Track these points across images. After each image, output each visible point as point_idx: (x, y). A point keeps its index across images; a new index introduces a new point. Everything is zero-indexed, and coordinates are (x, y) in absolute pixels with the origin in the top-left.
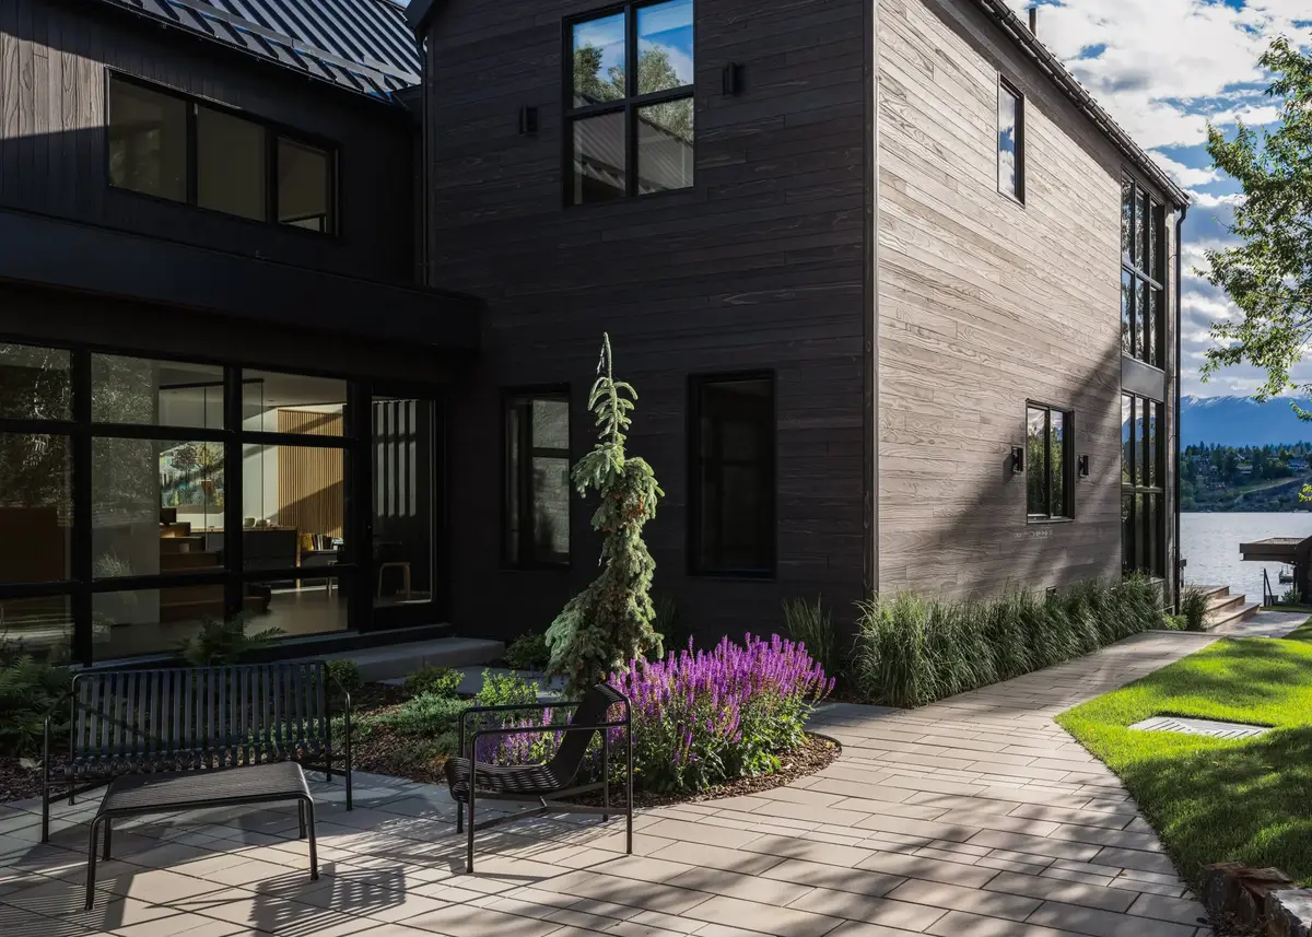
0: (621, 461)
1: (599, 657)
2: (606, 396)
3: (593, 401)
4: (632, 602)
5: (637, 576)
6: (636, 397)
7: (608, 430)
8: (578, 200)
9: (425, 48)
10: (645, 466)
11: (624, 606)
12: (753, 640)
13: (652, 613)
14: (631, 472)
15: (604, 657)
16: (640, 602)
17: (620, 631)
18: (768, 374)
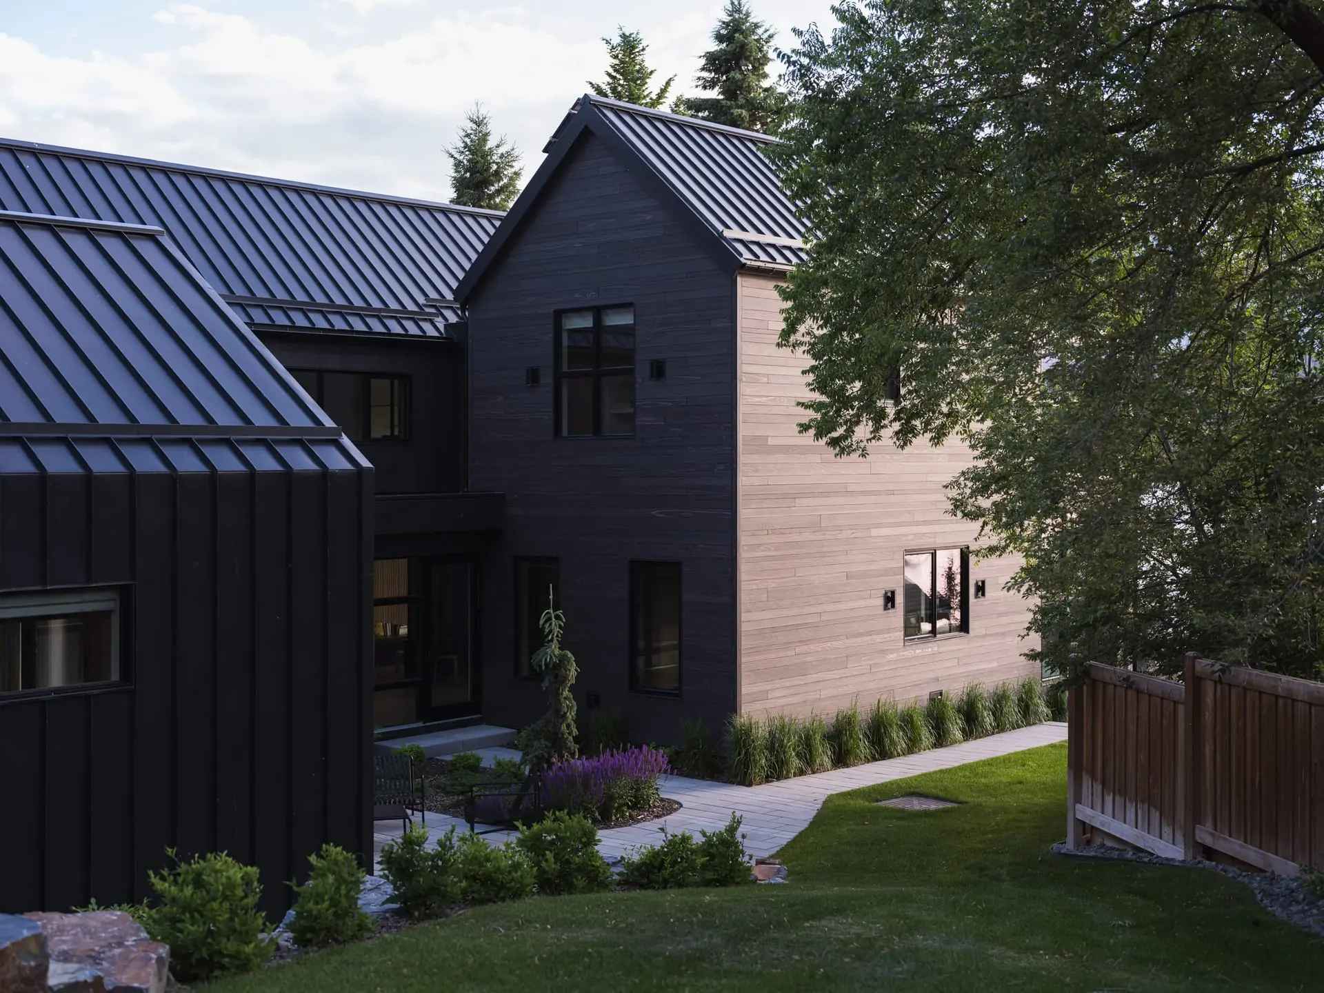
0: (557, 652)
1: (544, 756)
2: (550, 619)
3: (541, 622)
4: (564, 727)
5: (565, 713)
6: (564, 620)
7: (550, 637)
8: (565, 433)
9: (467, 314)
10: (570, 655)
11: (560, 729)
12: (631, 748)
13: (575, 732)
14: (563, 658)
15: (546, 756)
16: (568, 726)
17: (557, 743)
18: (677, 565)
